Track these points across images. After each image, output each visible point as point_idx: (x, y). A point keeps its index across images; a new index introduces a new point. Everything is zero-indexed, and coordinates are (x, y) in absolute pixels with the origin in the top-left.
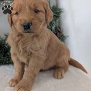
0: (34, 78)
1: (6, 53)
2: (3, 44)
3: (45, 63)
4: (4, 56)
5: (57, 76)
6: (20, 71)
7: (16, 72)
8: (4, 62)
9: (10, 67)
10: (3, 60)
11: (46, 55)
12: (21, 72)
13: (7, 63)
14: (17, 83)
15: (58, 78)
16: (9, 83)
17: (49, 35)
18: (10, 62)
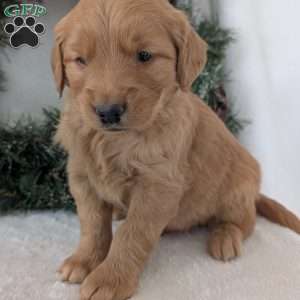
0: (145, 253)
1: (47, 173)
2: (37, 143)
3: (180, 204)
4: (39, 183)
5: (219, 252)
6: (98, 232)
7: (83, 234)
8: (40, 202)
9: (57, 219)
10: (37, 196)
11: (187, 178)
12: (101, 235)
13: (50, 204)
14: (89, 272)
15: (222, 259)
16: (61, 272)
17: (192, 113)
18: (60, 201)
